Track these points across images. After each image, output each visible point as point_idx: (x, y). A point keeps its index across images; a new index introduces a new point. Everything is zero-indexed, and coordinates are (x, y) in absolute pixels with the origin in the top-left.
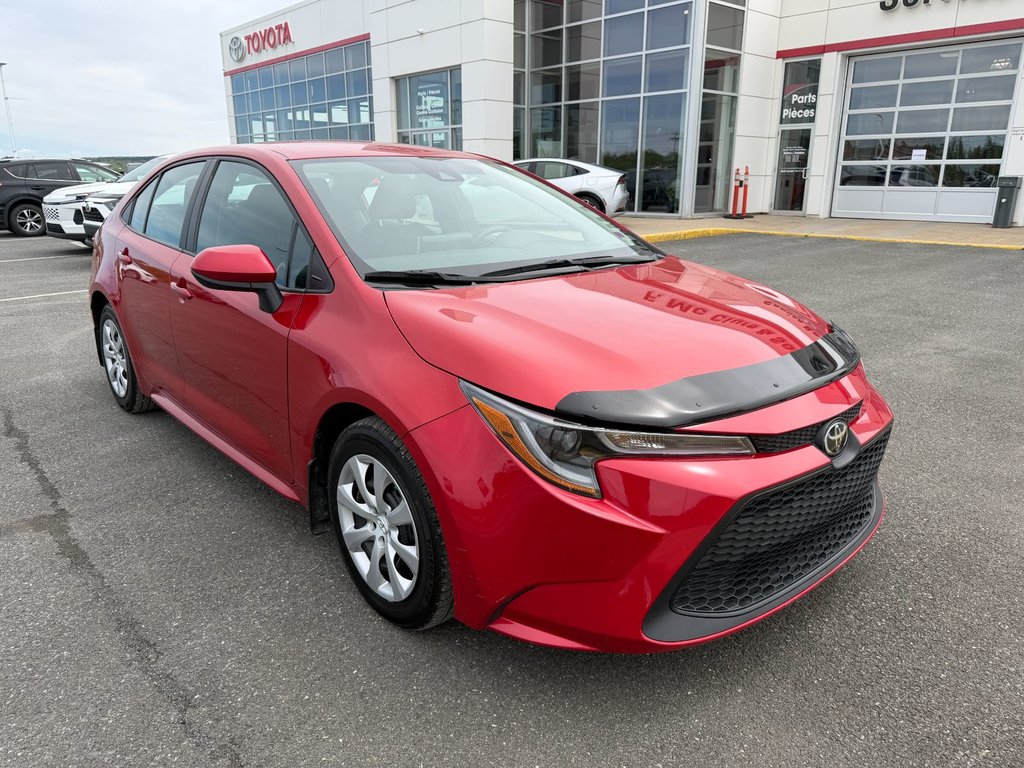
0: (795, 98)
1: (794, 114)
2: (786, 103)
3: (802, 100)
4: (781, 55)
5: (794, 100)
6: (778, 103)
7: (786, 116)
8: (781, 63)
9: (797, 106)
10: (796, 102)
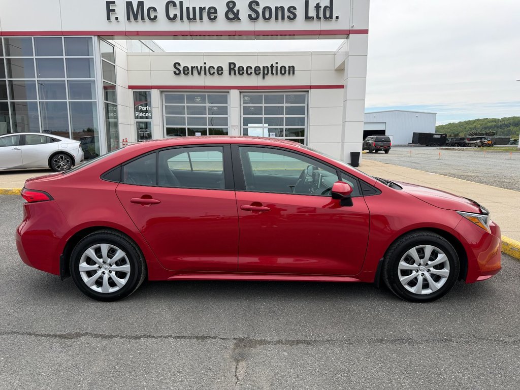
0: (140, 107)
1: (141, 115)
2: (136, 109)
3: (144, 109)
4: (130, 87)
5: (140, 109)
6: (132, 109)
7: (138, 115)
8: (131, 92)
9: (142, 111)
10: (141, 109)
